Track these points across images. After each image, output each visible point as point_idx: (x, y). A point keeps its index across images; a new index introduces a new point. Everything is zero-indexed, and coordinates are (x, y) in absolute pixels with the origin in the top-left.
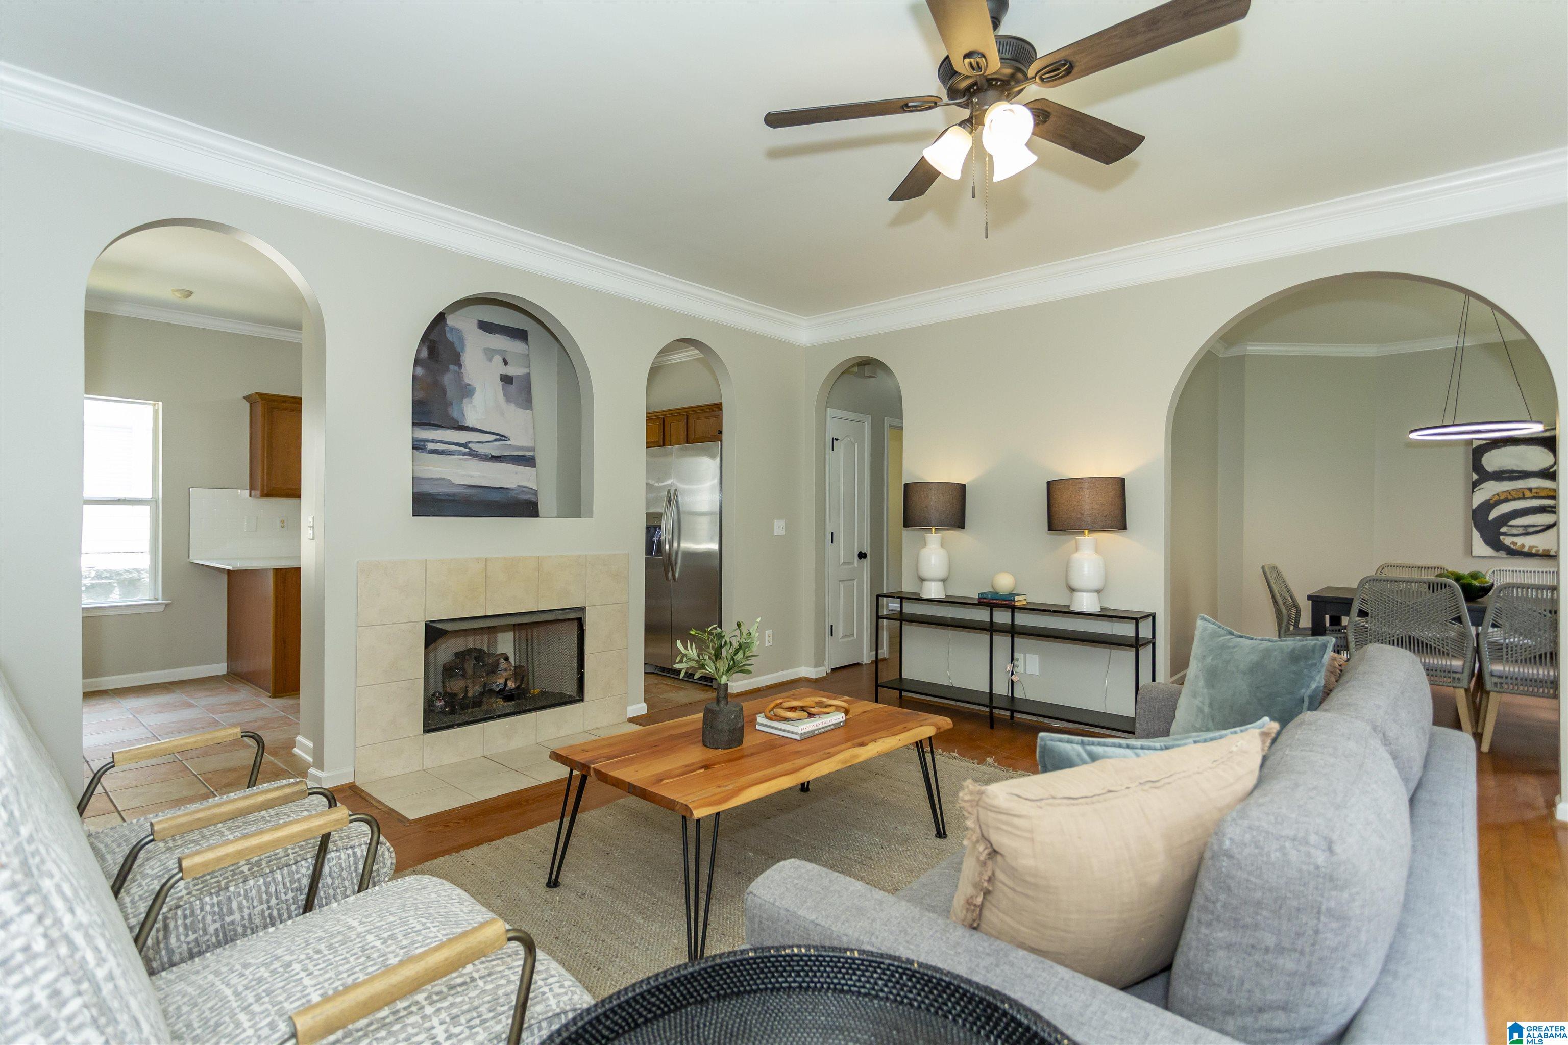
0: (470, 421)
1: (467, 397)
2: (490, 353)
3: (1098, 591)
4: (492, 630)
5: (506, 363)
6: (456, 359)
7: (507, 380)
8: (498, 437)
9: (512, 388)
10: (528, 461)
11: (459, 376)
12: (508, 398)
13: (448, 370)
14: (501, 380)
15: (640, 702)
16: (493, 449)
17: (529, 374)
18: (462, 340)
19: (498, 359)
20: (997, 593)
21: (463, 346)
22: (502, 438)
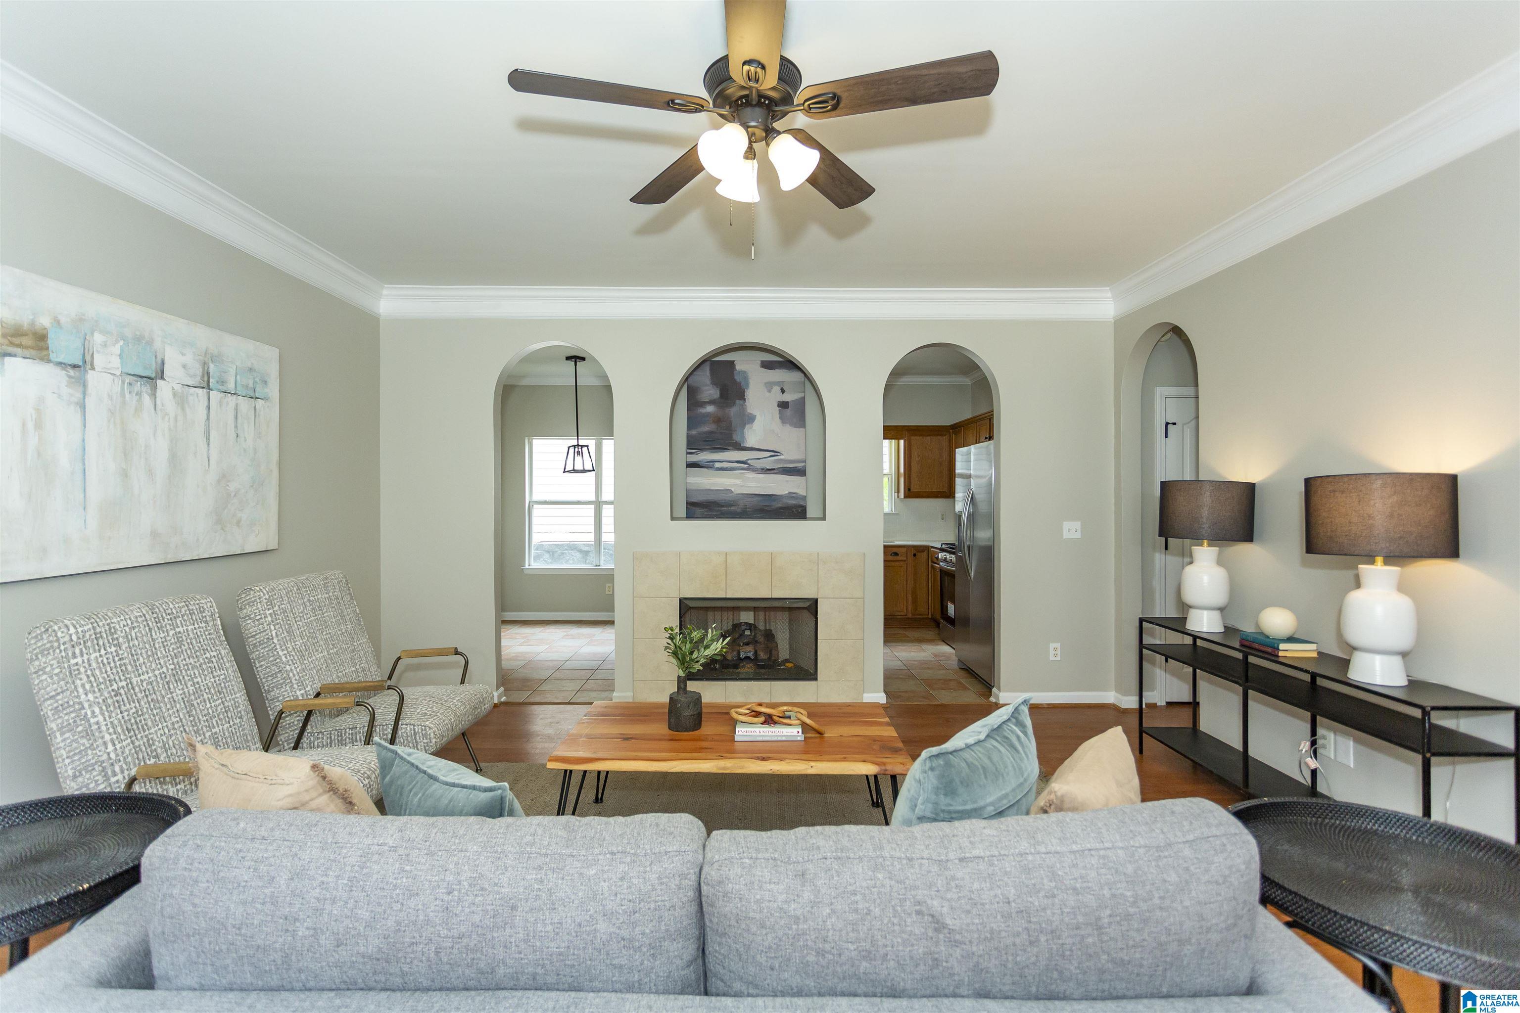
0: (751, 441)
1: (749, 423)
2: (769, 386)
3: (1404, 655)
4: (739, 609)
5: (783, 391)
6: (742, 396)
7: (783, 405)
8: (773, 454)
9: (788, 412)
10: (800, 472)
11: (743, 407)
12: (783, 419)
13: (734, 404)
14: (779, 406)
15: (879, 692)
16: (769, 463)
17: (804, 398)
18: (746, 379)
19: (777, 389)
20: (1262, 633)
21: (747, 385)
22: (776, 453)
